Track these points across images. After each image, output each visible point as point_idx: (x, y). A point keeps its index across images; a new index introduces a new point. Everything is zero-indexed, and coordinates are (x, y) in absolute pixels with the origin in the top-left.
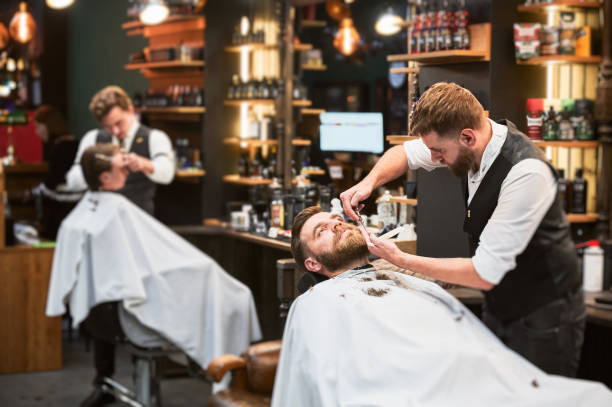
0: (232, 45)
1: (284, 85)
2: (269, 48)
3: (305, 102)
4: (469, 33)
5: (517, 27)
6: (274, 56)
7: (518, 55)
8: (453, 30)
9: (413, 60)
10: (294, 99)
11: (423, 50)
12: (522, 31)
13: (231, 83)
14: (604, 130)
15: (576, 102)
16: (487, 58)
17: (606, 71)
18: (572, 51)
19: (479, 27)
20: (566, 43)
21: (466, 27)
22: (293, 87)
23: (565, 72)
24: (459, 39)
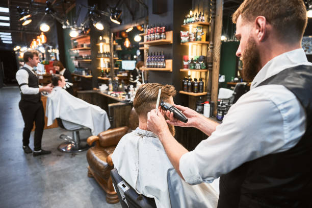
0: (97, 43)
1: (111, 54)
2: (107, 44)
3: (117, 58)
4: (165, 35)
5: (181, 32)
6: (108, 46)
7: (182, 41)
8: (160, 33)
9: (147, 44)
10: (114, 57)
11: (150, 40)
12: (183, 33)
13: (98, 53)
14: (210, 66)
15: (200, 57)
16: (172, 42)
17: (211, 47)
18: (201, 40)
19: (169, 32)
20: (198, 37)
21: (164, 32)
22: (114, 54)
23: (195, 47)
24: (162, 36)
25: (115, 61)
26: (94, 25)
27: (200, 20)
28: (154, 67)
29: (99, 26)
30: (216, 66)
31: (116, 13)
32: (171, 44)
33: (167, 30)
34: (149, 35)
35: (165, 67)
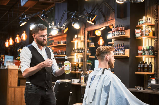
0: (72, 40)
1: (85, 50)
2: (82, 41)
3: (90, 54)
4: (125, 32)
5: (136, 30)
6: (83, 43)
7: (136, 36)
8: (121, 31)
10: (87, 53)
11: (115, 35)
14: (156, 53)
15: (149, 47)
16: (129, 37)
17: (156, 40)
18: (148, 35)
19: (127, 30)
20: (147, 33)
21: (124, 30)
22: (87, 50)
23: (147, 40)
24: (123, 33)
25: (88, 56)
26: (72, 25)
27: (147, 22)
29: (76, 26)
31: (91, 17)
33: (126, 29)
34: (114, 32)
35: (125, 54)
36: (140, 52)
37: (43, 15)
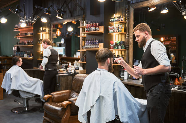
2: (47, 33)
3: (55, 44)
5: (109, 26)
6: (48, 35)
7: (109, 32)
8: (96, 27)
11: (89, 31)
12: (110, 27)
14: (127, 47)
15: (121, 41)
16: (103, 33)
17: (127, 35)
18: (121, 31)
19: (101, 26)
20: (120, 30)
21: (98, 26)
23: (117, 36)
24: (97, 29)
26: (41, 19)
27: (120, 20)
28: (91, 48)
30: (131, 47)
31: (62, 13)
32: (103, 34)
35: (98, 48)
36: (112, 46)
37: (17, 10)
